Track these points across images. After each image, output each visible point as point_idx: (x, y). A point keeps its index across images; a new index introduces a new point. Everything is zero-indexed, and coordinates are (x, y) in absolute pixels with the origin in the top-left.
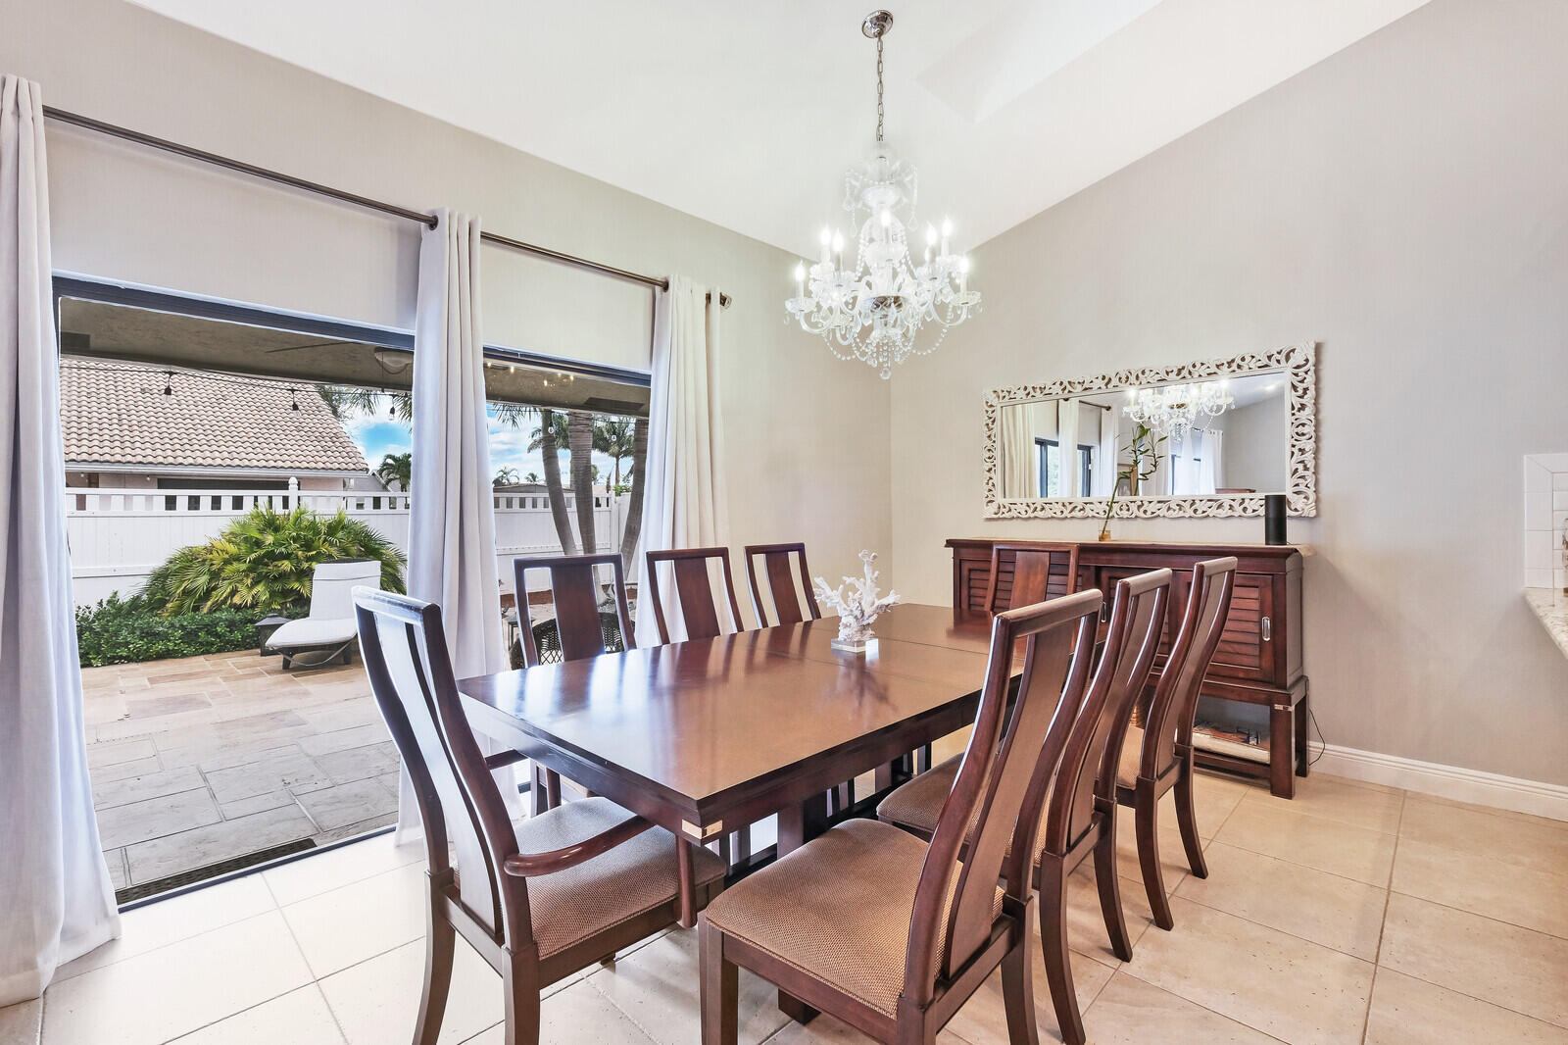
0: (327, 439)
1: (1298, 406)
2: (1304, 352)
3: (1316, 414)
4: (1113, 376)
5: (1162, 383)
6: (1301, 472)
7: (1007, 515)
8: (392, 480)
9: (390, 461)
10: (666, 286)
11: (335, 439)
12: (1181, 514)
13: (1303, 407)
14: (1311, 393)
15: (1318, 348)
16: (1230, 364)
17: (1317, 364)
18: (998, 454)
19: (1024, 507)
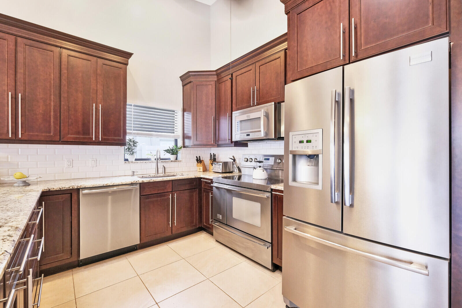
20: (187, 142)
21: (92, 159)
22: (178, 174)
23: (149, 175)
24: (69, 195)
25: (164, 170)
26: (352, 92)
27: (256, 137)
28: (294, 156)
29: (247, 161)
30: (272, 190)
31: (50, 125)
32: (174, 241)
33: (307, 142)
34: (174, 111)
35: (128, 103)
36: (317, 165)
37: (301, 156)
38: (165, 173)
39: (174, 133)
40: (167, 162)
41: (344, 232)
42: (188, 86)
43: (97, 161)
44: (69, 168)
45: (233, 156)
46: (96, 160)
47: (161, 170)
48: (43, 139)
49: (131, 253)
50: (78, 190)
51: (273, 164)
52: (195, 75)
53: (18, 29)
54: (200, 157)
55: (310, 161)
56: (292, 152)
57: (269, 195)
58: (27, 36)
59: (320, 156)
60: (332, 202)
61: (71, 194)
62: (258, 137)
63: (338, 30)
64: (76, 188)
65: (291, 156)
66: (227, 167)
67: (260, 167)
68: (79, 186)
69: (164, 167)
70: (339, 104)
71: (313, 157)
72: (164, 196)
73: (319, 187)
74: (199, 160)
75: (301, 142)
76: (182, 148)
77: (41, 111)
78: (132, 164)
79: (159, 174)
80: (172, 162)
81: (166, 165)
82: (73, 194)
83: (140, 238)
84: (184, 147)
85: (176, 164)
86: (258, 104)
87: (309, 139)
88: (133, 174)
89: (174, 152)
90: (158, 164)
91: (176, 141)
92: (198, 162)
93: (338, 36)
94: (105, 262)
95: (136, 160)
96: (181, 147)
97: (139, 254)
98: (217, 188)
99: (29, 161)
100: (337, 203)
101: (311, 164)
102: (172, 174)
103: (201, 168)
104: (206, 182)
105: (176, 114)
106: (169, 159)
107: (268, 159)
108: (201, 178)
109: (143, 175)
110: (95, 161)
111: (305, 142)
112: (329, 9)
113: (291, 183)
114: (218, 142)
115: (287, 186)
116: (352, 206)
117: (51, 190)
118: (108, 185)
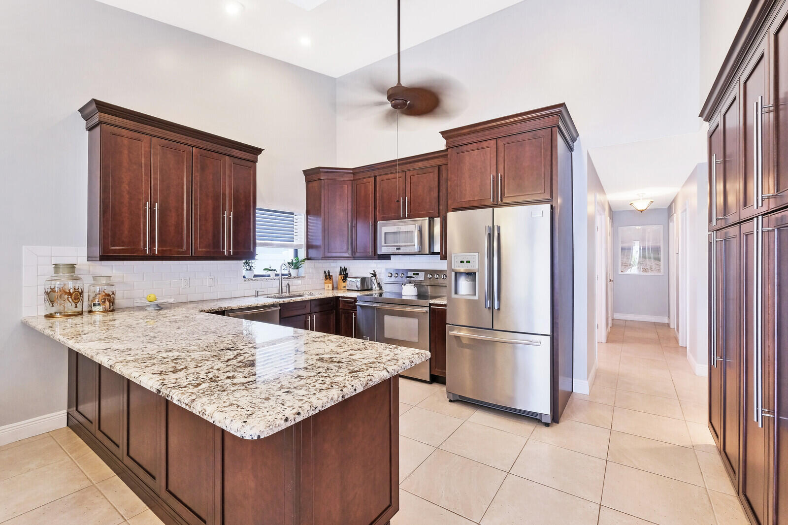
20: (313, 253)
21: (210, 277)
23: (273, 295)
25: (288, 288)
26: (499, 228)
27: (408, 251)
28: (456, 273)
29: (391, 277)
30: (430, 304)
31: (182, 237)
33: (467, 262)
34: (293, 214)
35: (257, 207)
36: (474, 280)
37: (461, 273)
38: (289, 292)
39: (293, 241)
40: (290, 278)
41: (494, 328)
42: (315, 184)
43: (215, 279)
44: (186, 288)
45: (374, 271)
47: (285, 289)
48: (174, 253)
51: (423, 279)
52: (327, 172)
53: (152, 128)
54: (329, 271)
55: (468, 278)
56: (453, 270)
57: (428, 309)
58: (161, 135)
59: (477, 274)
60: (486, 308)
62: (410, 251)
63: (489, 177)
64: (224, 310)
65: (453, 274)
66: (364, 284)
67: (410, 283)
68: (226, 307)
69: (288, 284)
70: (490, 237)
71: (471, 275)
73: (476, 298)
74: (328, 276)
75: (461, 262)
76: (306, 261)
77: (173, 223)
78: (252, 281)
79: (283, 294)
80: (295, 278)
81: (290, 282)
84: (309, 259)
86: (409, 217)
87: (468, 260)
88: (257, 295)
89: (296, 265)
90: (282, 282)
91: (296, 251)
92: (326, 278)
93: (489, 181)
95: (255, 276)
96: (305, 259)
98: (361, 306)
99: (144, 280)
100: (489, 308)
101: (469, 280)
102: (298, 293)
103: (330, 285)
104: (346, 302)
105: (295, 217)
106: (291, 274)
107: (418, 274)
108: (339, 297)
111: (465, 262)
112: (483, 158)
113: (453, 295)
114: (355, 254)
115: (449, 299)
116: (499, 309)
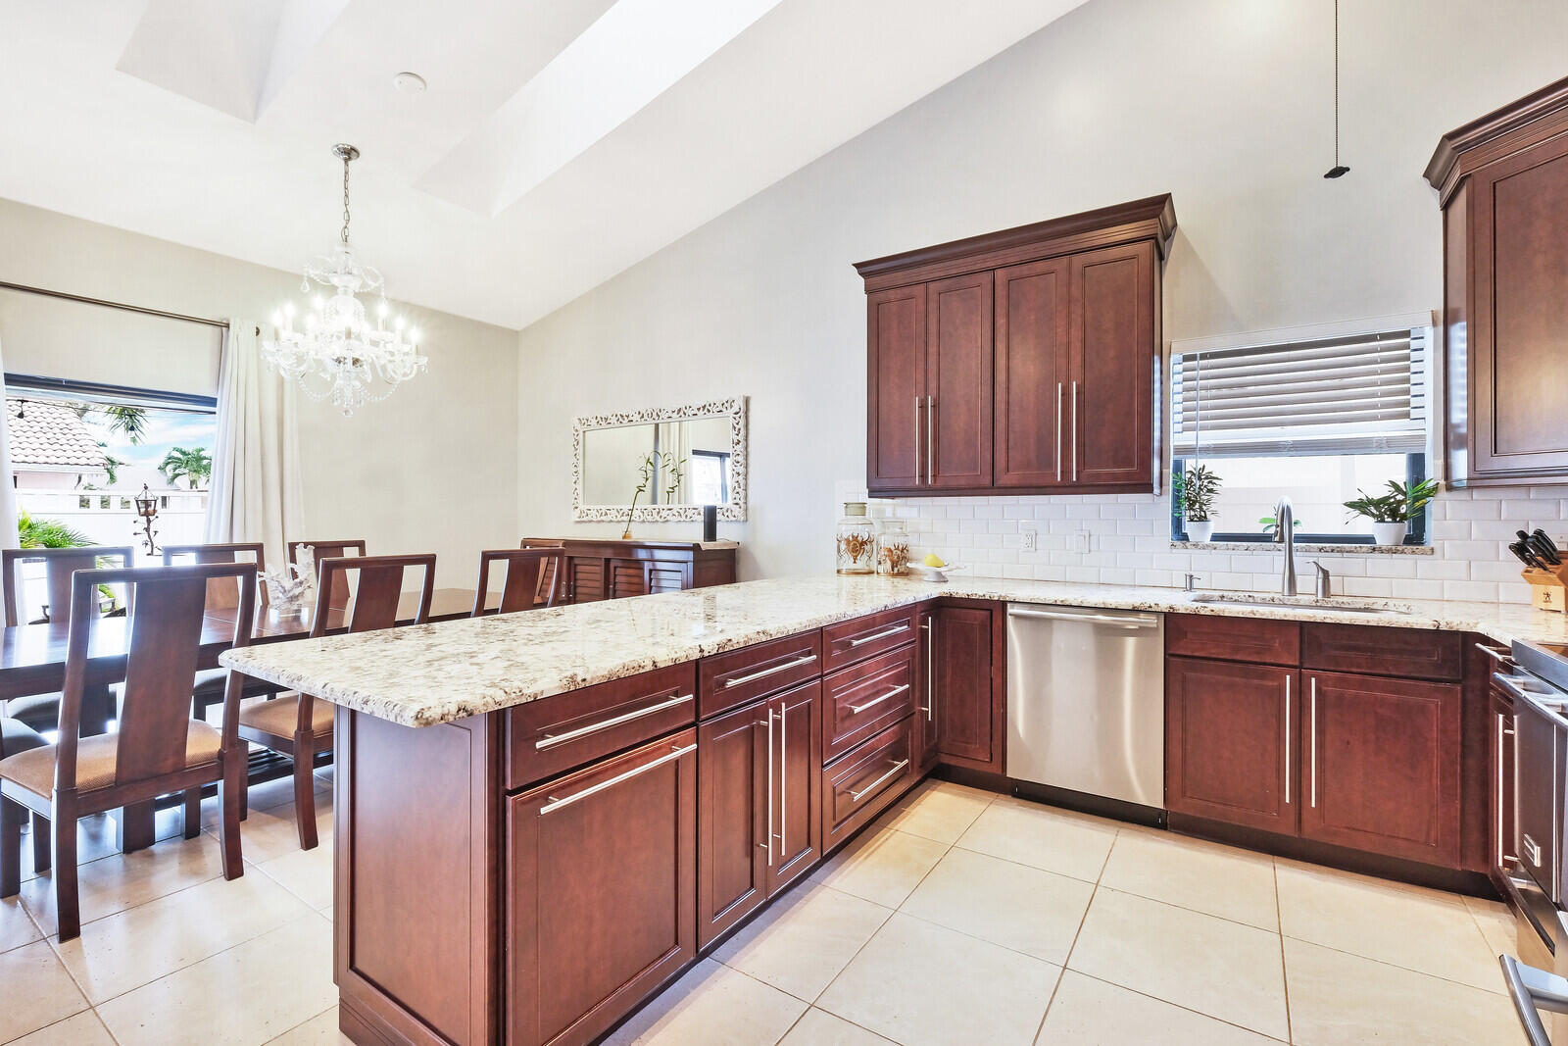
0: (57, 430)
1: (736, 441)
2: (739, 404)
3: (746, 448)
4: (644, 412)
5: (670, 420)
6: (737, 490)
7: (585, 519)
8: (179, 475)
9: (177, 455)
10: (228, 326)
11: (66, 431)
12: (680, 519)
13: (738, 442)
14: (742, 432)
15: (747, 401)
16: (704, 407)
17: (747, 413)
18: (580, 469)
19: (595, 512)
21: (1080, 533)
22: (1391, 603)
23: (1247, 594)
24: (988, 613)
25: (1320, 581)
31: (976, 451)
32: (1312, 870)
34: (1407, 334)
38: (1325, 593)
40: (1350, 552)
43: (1092, 538)
44: (1028, 551)
46: (1090, 536)
47: (1308, 583)
48: (963, 482)
49: (1143, 828)
50: (1003, 604)
53: (929, 267)
61: (991, 611)
64: (996, 598)
68: (1003, 595)
69: (1323, 570)
72: (1263, 676)
76: (1443, 494)
78: (1197, 551)
79: (1298, 597)
80: (1376, 555)
81: (1335, 563)
82: (994, 612)
83: (1165, 791)
84: (1450, 488)
85: (1405, 562)
88: (1189, 584)
90: (1294, 558)
91: (1417, 462)
92: (1526, 562)
94: (1066, 815)
95: (1216, 537)
96: (1438, 488)
97: (1159, 841)
102: (1361, 603)
105: (1414, 345)
106: (1369, 540)
108: (1474, 636)
109: (1225, 594)
110: (1087, 539)
117: (954, 595)
118: (1067, 603)
